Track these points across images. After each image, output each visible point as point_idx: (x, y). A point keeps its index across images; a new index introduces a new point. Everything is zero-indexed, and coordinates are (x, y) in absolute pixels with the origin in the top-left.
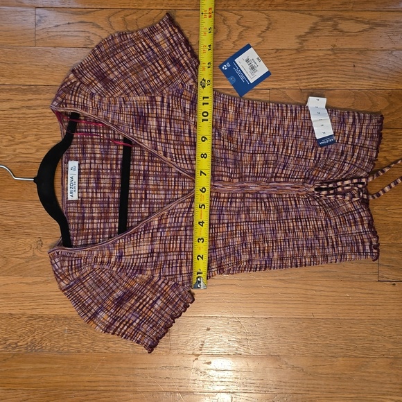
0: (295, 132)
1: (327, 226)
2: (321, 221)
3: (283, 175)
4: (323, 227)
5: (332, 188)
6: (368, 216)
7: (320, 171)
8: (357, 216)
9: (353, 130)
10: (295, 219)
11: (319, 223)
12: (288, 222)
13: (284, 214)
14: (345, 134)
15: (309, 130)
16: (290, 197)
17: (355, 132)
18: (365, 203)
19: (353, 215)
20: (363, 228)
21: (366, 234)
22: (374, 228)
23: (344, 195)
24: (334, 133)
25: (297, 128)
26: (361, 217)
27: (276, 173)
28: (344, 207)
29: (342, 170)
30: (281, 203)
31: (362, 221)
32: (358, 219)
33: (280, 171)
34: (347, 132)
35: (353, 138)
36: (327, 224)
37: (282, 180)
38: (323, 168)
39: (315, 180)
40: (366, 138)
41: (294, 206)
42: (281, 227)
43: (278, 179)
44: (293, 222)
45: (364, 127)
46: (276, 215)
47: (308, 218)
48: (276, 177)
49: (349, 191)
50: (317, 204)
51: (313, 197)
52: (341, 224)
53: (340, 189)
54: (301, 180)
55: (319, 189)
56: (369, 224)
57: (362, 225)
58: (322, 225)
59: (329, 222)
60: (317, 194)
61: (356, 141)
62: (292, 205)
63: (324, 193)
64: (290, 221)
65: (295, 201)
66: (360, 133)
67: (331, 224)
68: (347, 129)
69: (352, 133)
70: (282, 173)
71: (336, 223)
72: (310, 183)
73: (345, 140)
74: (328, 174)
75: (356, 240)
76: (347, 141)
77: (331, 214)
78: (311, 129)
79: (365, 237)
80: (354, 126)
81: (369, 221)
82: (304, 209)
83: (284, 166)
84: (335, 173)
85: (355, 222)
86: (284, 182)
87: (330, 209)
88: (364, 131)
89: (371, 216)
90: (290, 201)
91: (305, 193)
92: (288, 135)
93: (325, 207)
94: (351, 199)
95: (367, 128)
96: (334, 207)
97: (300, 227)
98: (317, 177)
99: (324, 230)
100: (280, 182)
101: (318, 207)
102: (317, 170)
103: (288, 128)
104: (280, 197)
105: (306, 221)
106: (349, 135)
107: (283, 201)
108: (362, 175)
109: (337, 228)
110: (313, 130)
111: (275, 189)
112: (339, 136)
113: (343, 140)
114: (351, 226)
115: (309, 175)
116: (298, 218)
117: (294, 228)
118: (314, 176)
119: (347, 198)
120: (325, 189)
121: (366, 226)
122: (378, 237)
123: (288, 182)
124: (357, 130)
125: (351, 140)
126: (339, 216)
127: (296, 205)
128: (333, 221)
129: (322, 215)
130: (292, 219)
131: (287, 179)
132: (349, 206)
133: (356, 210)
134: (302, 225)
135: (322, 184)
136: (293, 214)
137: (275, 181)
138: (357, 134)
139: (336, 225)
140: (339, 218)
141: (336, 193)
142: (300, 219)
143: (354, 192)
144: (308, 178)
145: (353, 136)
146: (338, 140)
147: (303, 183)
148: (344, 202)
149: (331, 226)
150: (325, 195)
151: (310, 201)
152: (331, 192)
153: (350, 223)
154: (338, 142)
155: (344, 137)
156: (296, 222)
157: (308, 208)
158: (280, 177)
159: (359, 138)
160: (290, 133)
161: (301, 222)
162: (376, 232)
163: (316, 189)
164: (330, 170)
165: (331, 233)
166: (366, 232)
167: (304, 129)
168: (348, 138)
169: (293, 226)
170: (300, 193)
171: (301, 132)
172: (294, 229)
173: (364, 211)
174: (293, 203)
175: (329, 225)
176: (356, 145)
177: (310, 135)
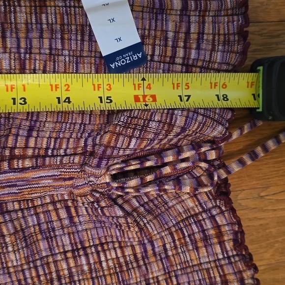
0: (46, 42)
1: (145, 256)
2: (133, 247)
3: (30, 152)
4: (137, 260)
5: (151, 169)
6: (232, 224)
7: (119, 134)
8: (208, 225)
9: (184, 30)
10: (73, 251)
11: (128, 251)
12: (55, 262)
13: (43, 245)
14: (166, 39)
15: (83, 35)
16: (53, 203)
17: (188, 33)
18: (223, 191)
19: (199, 223)
20: (224, 249)
21: (230, 263)
22: (246, 249)
23: (178, 181)
24: (143, 37)
25: (52, 31)
26: (217, 227)
27: (12, 149)
28: (179, 207)
29: (171, 126)
30: (32, 221)
31: (220, 235)
32: (212, 232)
33: (21, 142)
34: (171, 35)
35: (185, 47)
36: (146, 251)
37: (28, 163)
38: (126, 126)
39: (109, 158)
40: (213, 45)
41: (66, 222)
42: (38, 276)
43: (19, 164)
44: (67, 259)
45: (209, 19)
46: (23, 253)
47: (102, 244)
48: (12, 157)
49: (188, 171)
50: (120, 213)
51: (110, 197)
52: (176, 247)
53: (167, 170)
54: (77, 159)
55: (121, 176)
56: (235, 241)
57: (221, 243)
58: (135, 255)
59: (149, 248)
60: (117, 189)
61: (193, 54)
62: (60, 220)
63: (133, 182)
64: (59, 257)
65: (68, 208)
66: (201, 33)
67: (153, 249)
68: (171, 26)
69: (182, 36)
70: (26, 147)
71: (164, 246)
72: (98, 166)
73: (169, 53)
74: (141, 138)
75: (210, 278)
76: (173, 57)
77: (153, 229)
78: (86, 32)
79: (228, 270)
80: (185, 18)
81: (235, 233)
82: (91, 225)
83: (31, 129)
84: (157, 134)
85: (206, 239)
86: (34, 168)
87: (150, 217)
88: (208, 28)
89: (239, 223)
90: (56, 210)
91: (87, 189)
92: (29, 50)
93: (139, 214)
94: (196, 189)
95: (214, 22)
96: (155, 210)
97: (86, 268)
98: (114, 148)
99: (139, 267)
100: (24, 170)
101: (122, 221)
102: (113, 133)
103: (28, 31)
104: (28, 205)
105: (98, 253)
106: (176, 40)
107: (37, 214)
108: (215, 133)
109: (167, 257)
110: (91, 35)
111: (14, 190)
112: (154, 45)
113: (163, 55)
114: (197, 249)
115: (94, 145)
116: (79, 249)
117: (70, 273)
118: (107, 147)
119: (187, 189)
120: (135, 172)
121: (229, 246)
122: (256, 269)
123: (43, 166)
124: (194, 28)
125: (181, 53)
126: (169, 229)
127: (71, 218)
128: (158, 244)
129: (133, 234)
130: (65, 252)
131: (40, 159)
132: (190, 203)
133: (204, 211)
134: (89, 264)
135: (126, 162)
136: (66, 240)
137: (12, 170)
138: (194, 36)
139: (166, 250)
140: (171, 234)
141: (160, 181)
142: (84, 248)
143: (197, 173)
144: (92, 154)
145: (185, 42)
146: (153, 55)
147: (83, 165)
148: (177, 196)
149: (155, 254)
150: (137, 189)
151: (102, 208)
152: (149, 178)
153: (194, 242)
154: (152, 60)
155: (166, 46)
156: (74, 257)
157: (99, 223)
158: (23, 157)
159: (198, 48)
160: (35, 43)
161: (86, 255)
162: (251, 259)
163: (114, 178)
164: (144, 128)
165: (156, 270)
166: (229, 258)
167: (70, 31)
168: (175, 47)
169: (69, 269)
170: (76, 192)
171: (62, 39)
172: (71, 275)
173: (222, 212)
174: (63, 214)
175: (150, 252)
176: (193, 66)
177: (86, 47)
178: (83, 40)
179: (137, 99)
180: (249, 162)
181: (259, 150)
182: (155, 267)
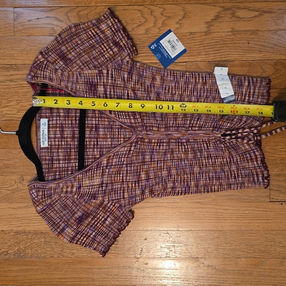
0: (205, 94)
1: (230, 162)
2: (226, 159)
3: (197, 125)
4: (227, 163)
5: (234, 134)
6: (261, 155)
7: (225, 122)
8: (253, 154)
9: (248, 91)
10: (207, 157)
11: (225, 160)
12: (202, 160)
13: (199, 154)
14: (243, 94)
15: (216, 92)
16: (203, 141)
17: (250, 92)
18: (258, 144)
19: (249, 154)
20: (257, 163)
21: (259, 168)
22: (265, 164)
23: (243, 139)
24: (235, 93)
25: (207, 91)
26: (256, 156)
27: (193, 124)
28: (243, 148)
29: (241, 120)
30: (196, 146)
31: (256, 158)
32: (254, 157)
33: (195, 122)
34: (244, 93)
36: (231, 161)
37: (197, 129)
38: (227, 119)
39: (221, 128)
40: (258, 96)
41: (206, 148)
42: (196, 163)
43: (193, 128)
44: (205, 159)
45: (257, 88)
46: (193, 155)
47: (216, 157)
48: (192, 127)
49: (247, 136)
50: (223, 146)
51: (220, 141)
52: (241, 161)
53: (240, 135)
54: (211, 129)
55: (225, 135)
56: (261, 161)
57: (257, 161)
58: (227, 161)
59: (232, 160)
60: (223, 139)
61: (251, 99)
62: (204, 147)
63: (228, 137)
64: (203, 159)
65: (207, 144)
66: (254, 92)
67: (233, 160)
68: (244, 90)
69: (248, 93)
70: (197, 124)
71: (237, 160)
72: (217, 131)
73: (243, 98)
74: (231, 123)
75: (252, 172)
76: (245, 99)
77: (233, 153)
78: (217, 91)
79: (259, 170)
80: (249, 88)
81: (262, 158)
82: (214, 150)
83: (198, 119)
84: (236, 123)
85: (252, 159)
86: (198, 130)
87: (233, 149)
88: (257, 91)
89: (263, 155)
90: (203, 144)
91: (213, 138)
92: (200, 96)
93: (229, 148)
94: (248, 142)
95: (259, 89)
96: (235, 148)
97: (211, 163)
98: (223, 126)
99: (228, 165)
100: (195, 130)
101: (223, 148)
102: (223, 121)
103: (200, 90)
104: (196, 141)
105: (215, 159)
106: (246, 94)
107: (198, 144)
108: (256, 124)
109: (238, 164)
110: (219, 92)
111: (192, 136)
112: (238, 96)
113: (241, 99)
114: (248, 162)
115: (217, 125)
116: (209, 157)
117: (206, 164)
118: (221, 125)
119: (245, 141)
120: (229, 135)
121: (259, 162)
122: (268, 171)
123: (201, 130)
124: (252, 91)
125: (247, 98)
126: (239, 154)
127: (207, 147)
128: (235, 159)
129: (227, 154)
130: (205, 157)
131: (200, 128)
132: (247, 147)
133: (252, 150)
134: (212, 162)
135: (226, 131)
136: (206, 153)
137: (192, 130)
138: (252, 93)
139: (237, 161)
140: (240, 156)
141: (237, 138)
142: (211, 157)
143: (250, 137)
144: (216, 127)
145: (249, 95)
146: (238, 99)
147: (213, 130)
148: (243, 144)
149: (234, 162)
150: (229, 140)
151: (218, 144)
152: (233, 137)
153: (247, 160)
154: (237, 100)
155: (242, 96)
156: (208, 159)
157: (216, 149)
158: (195, 127)
159: (253, 97)
160: (202, 94)
161: (211, 159)
162: (267, 167)
163: (222, 135)
164: (233, 120)
165: (234, 168)
166: (259, 166)
167: (213, 91)
168: (245, 96)
170: (210, 138)
171: (210, 93)
172: (206, 165)
173: (258, 151)
174: (205, 145)
175: (232, 161)
176: (251, 102)
177: (217, 95)
178: (216, 93)
179: (231, 111)
180: (269, 135)
181: (274, 132)
182: (233, 166)
